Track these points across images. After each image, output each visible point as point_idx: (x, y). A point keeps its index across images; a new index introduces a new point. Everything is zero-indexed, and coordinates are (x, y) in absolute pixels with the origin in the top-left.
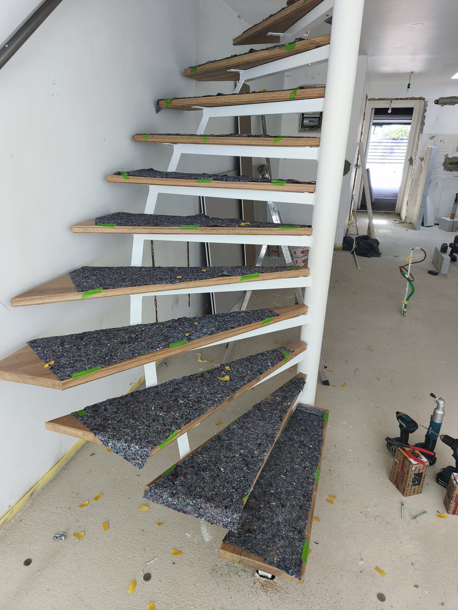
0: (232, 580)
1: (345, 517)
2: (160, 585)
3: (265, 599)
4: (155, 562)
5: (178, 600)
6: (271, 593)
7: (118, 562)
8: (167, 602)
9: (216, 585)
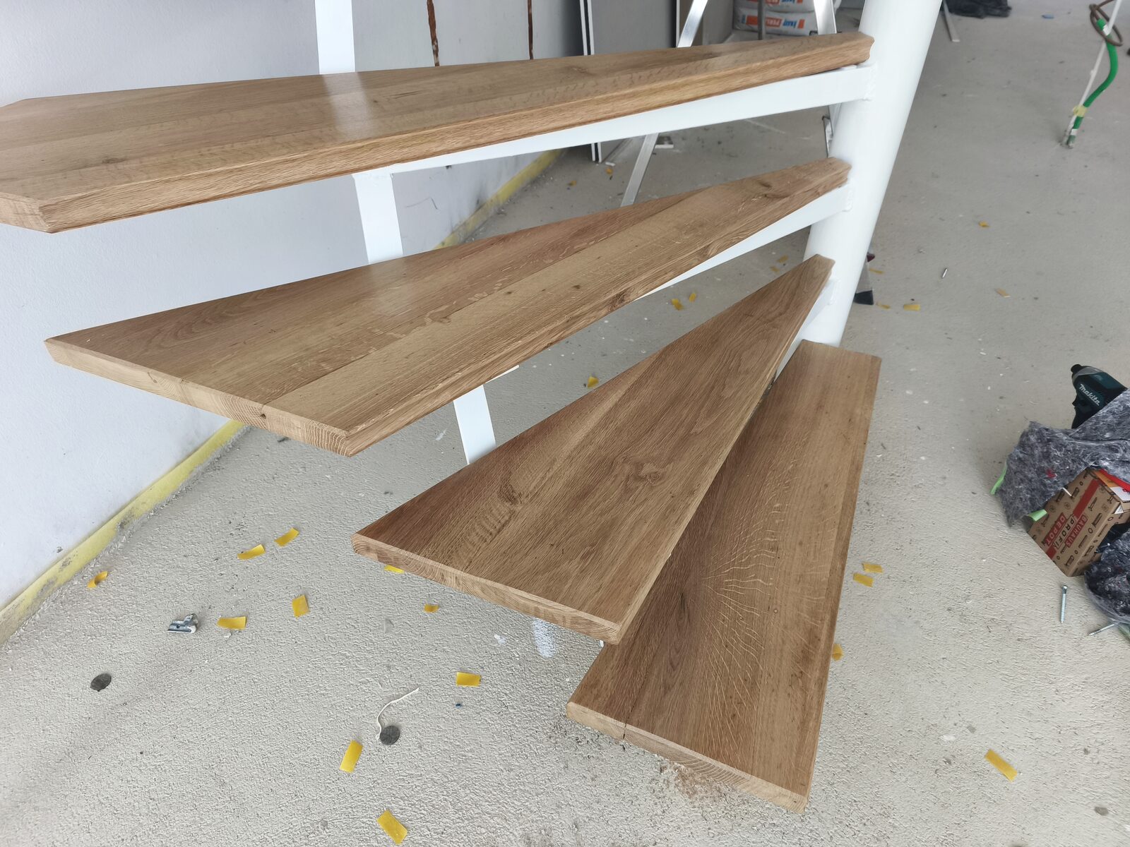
0: (604, 757)
1: (907, 619)
2: (420, 757)
3: (686, 811)
4: (413, 700)
5: (463, 797)
6: (703, 798)
7: (321, 694)
8: (434, 802)
9: (562, 766)
